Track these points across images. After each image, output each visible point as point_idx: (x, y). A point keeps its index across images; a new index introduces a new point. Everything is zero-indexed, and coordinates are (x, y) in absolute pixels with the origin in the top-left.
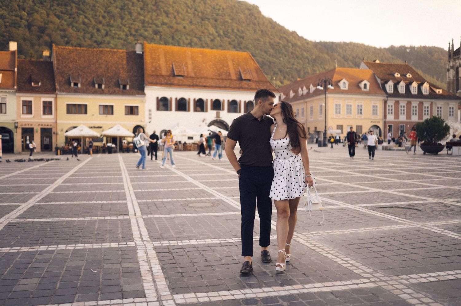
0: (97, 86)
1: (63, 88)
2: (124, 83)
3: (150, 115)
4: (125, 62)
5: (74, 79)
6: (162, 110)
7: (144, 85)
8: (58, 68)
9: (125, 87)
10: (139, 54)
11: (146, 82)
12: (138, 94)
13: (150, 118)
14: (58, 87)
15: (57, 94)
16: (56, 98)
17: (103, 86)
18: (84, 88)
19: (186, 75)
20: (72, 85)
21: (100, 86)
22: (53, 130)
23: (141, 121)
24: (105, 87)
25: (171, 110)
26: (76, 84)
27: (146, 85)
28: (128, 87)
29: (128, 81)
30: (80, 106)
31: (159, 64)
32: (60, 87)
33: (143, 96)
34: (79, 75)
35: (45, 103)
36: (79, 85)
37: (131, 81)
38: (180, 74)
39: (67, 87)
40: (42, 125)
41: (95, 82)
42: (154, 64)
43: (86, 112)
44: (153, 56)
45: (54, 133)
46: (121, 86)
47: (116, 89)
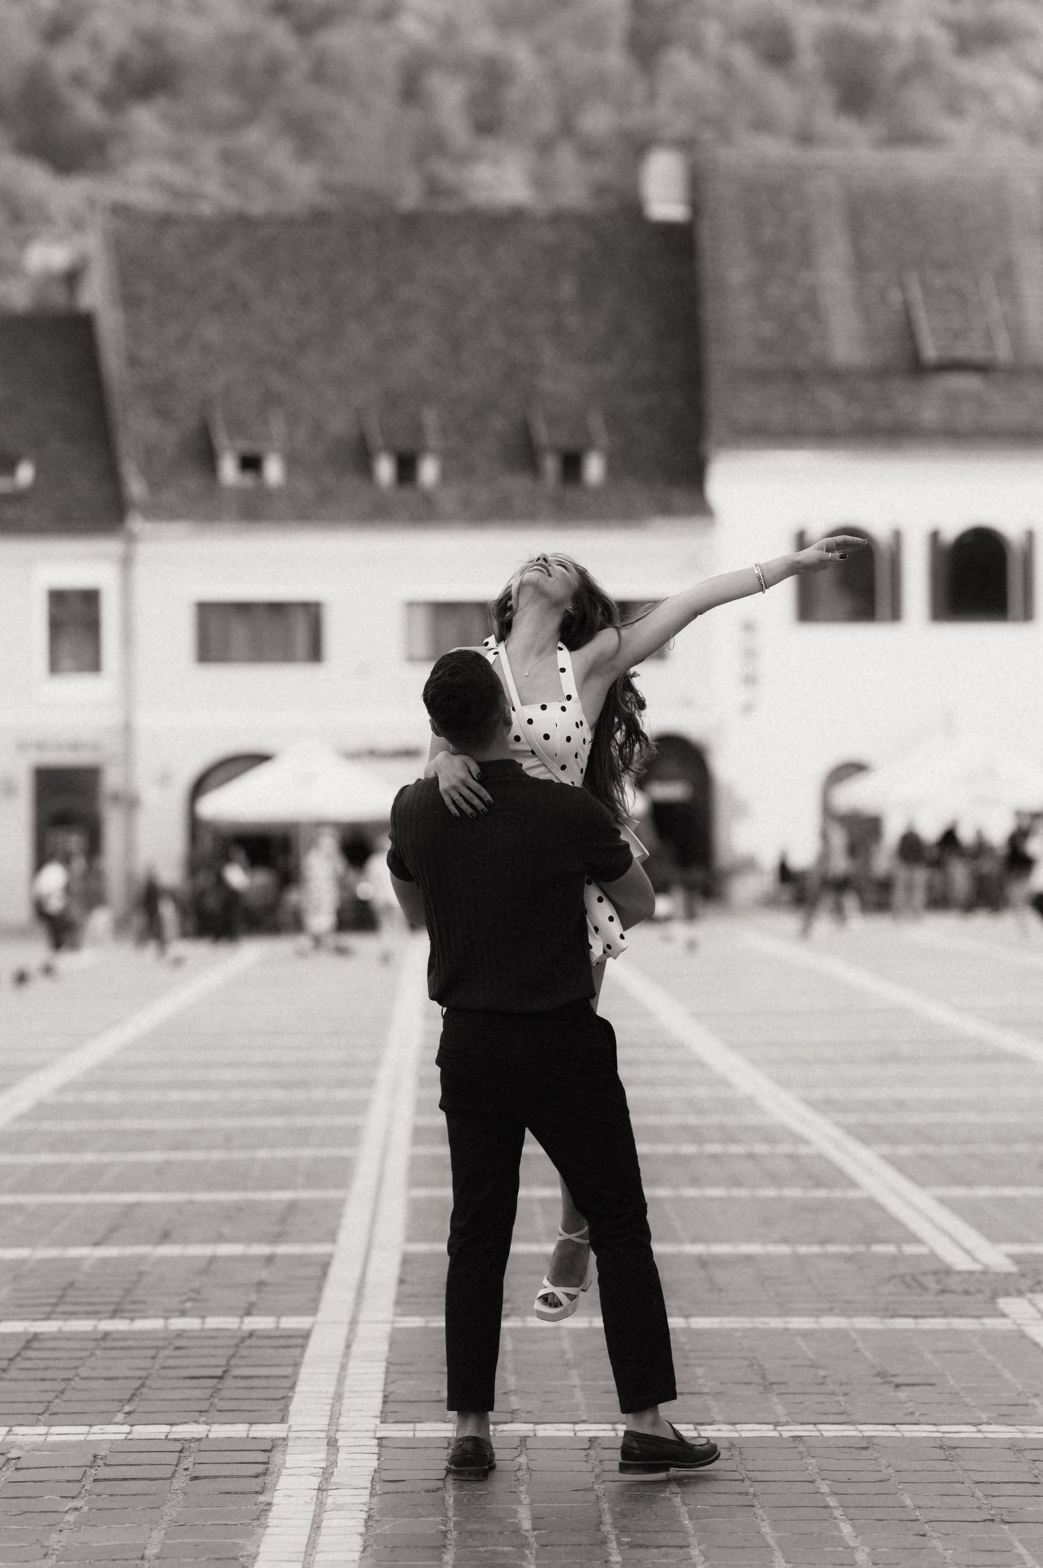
0: (385, 469)
1: (169, 497)
2: (565, 439)
3: (750, 654)
4: (567, 288)
5: (237, 428)
6: (832, 618)
7: (710, 446)
8: (133, 361)
9: (572, 465)
10: (668, 230)
11: (716, 425)
12: (666, 510)
13: (750, 680)
14: (136, 487)
15: (131, 539)
16: (127, 562)
17: (429, 471)
18: (305, 488)
19: (1003, 351)
20: (229, 470)
21: (406, 468)
22: (112, 780)
23: (688, 703)
24: (445, 476)
25: (895, 614)
26: (251, 463)
27: (723, 444)
28: (594, 468)
29: (596, 423)
30: (277, 609)
31: (812, 291)
32: (154, 486)
33: (697, 522)
34: (271, 399)
35: (58, 598)
36: (274, 470)
37: (614, 422)
38: (961, 351)
39: (193, 482)
40: (40, 746)
41: (377, 440)
42: (775, 291)
43: (315, 653)
44: (768, 234)
45: (116, 798)
46: (551, 465)
47: (516, 484)
